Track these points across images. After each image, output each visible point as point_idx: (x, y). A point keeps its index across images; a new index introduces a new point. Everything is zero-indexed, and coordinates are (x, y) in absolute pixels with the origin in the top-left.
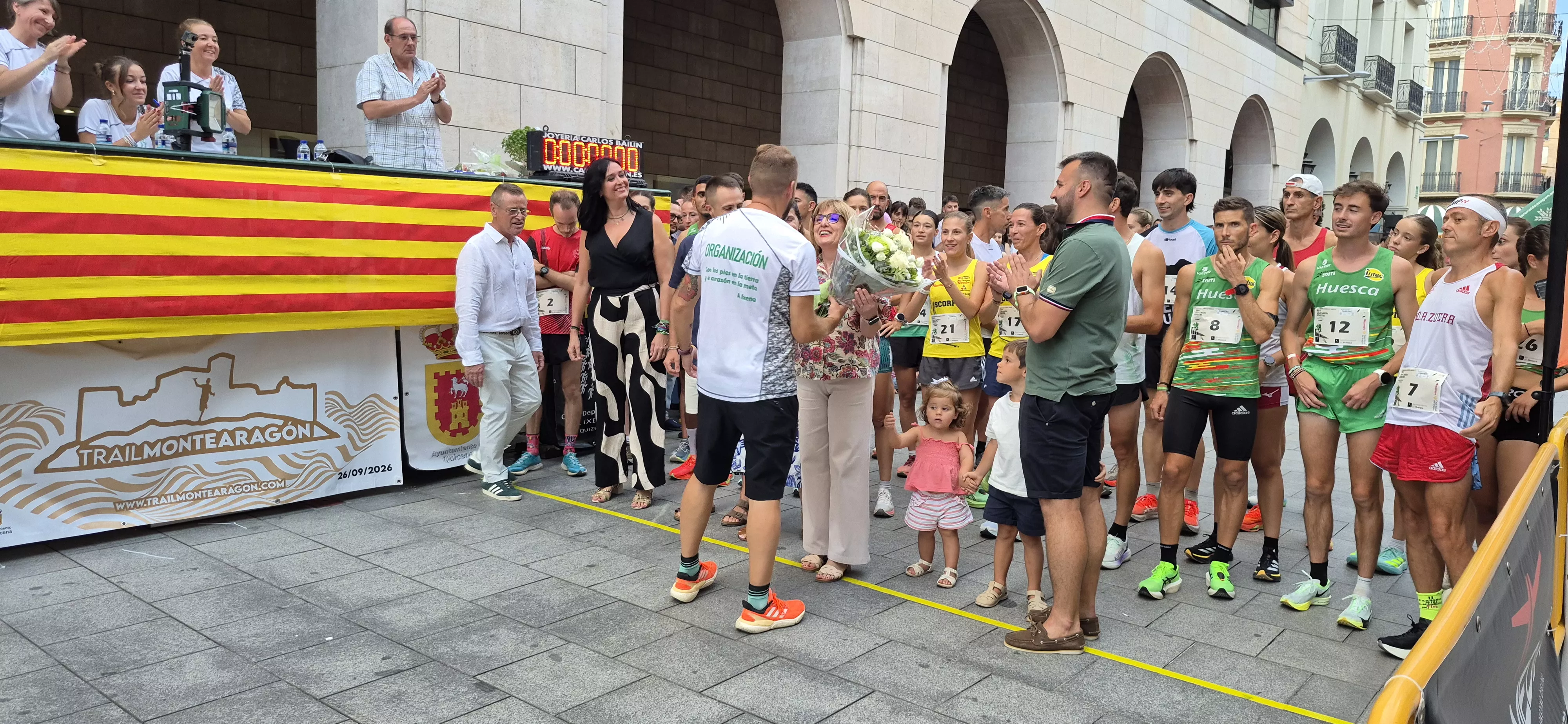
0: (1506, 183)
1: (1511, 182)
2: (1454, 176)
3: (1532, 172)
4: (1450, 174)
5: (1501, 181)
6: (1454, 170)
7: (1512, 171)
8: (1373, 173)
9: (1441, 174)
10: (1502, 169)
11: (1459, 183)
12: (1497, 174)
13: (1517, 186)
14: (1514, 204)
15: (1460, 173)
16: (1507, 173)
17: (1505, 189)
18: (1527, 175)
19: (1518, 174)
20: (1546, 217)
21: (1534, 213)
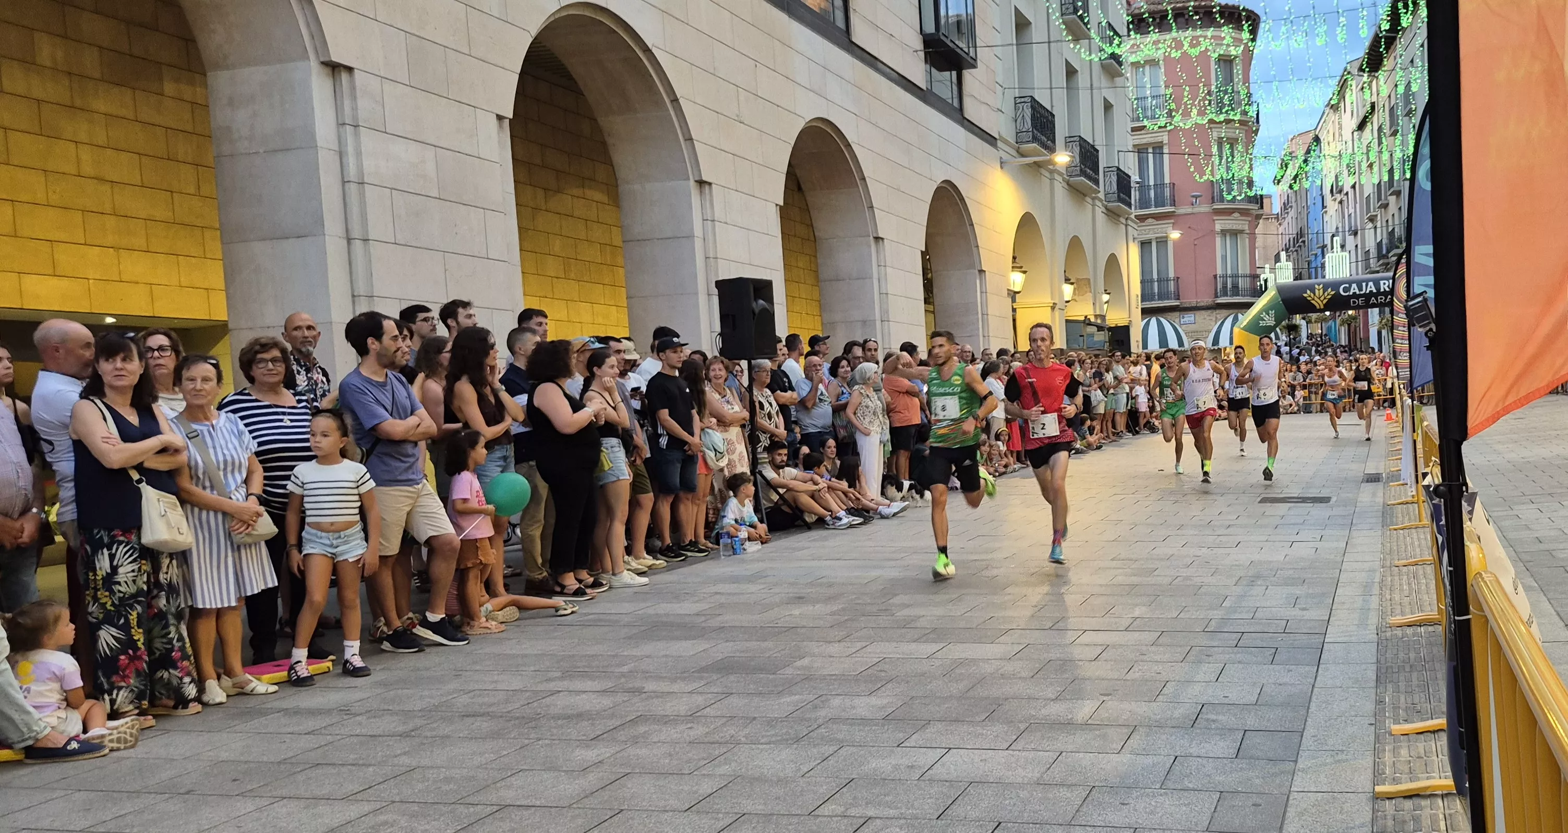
0: (1225, 287)
1: (1229, 286)
2: (1172, 283)
3: (1248, 273)
4: (1167, 280)
5: (1219, 286)
6: (1171, 275)
7: (1229, 272)
8: (1089, 278)
9: (1158, 281)
10: (1219, 272)
11: (1178, 287)
12: (1215, 276)
13: (1236, 290)
14: (1236, 311)
15: (1178, 278)
16: (1225, 277)
17: (1225, 294)
18: (1245, 276)
19: (1235, 276)
20: (1269, 321)
21: (1258, 318)
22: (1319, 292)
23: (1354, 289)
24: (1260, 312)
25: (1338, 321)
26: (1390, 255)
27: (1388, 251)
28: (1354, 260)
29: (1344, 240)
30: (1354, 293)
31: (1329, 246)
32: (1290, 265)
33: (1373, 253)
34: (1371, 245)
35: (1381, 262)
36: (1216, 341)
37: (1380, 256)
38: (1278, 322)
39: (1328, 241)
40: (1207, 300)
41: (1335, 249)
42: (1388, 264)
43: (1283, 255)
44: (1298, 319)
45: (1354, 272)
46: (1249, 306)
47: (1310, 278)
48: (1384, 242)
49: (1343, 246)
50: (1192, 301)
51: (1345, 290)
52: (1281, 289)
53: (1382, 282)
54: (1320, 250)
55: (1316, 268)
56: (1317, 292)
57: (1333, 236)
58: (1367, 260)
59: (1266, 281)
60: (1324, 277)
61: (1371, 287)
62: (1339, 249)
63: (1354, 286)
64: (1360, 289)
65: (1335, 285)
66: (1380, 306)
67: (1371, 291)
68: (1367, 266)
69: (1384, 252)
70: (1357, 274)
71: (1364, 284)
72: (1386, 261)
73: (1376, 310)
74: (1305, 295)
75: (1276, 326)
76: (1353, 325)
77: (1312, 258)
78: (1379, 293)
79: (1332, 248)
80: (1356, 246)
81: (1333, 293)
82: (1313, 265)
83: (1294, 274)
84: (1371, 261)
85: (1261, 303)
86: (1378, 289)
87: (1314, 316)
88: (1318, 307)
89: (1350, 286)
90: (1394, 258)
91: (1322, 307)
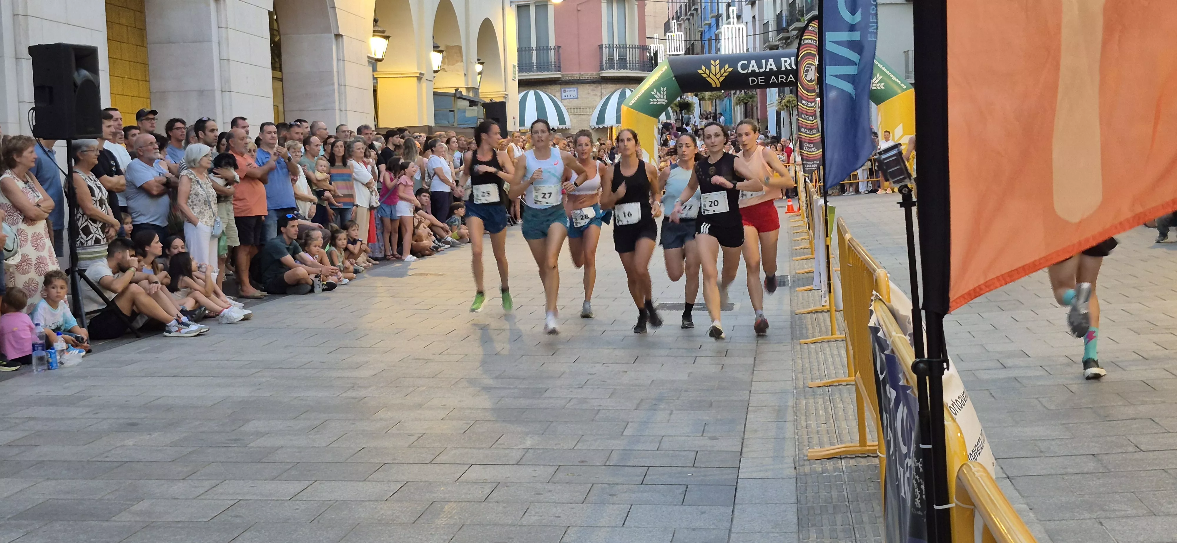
0: (611, 59)
1: (616, 57)
2: (553, 51)
3: (637, 43)
4: (548, 49)
5: (605, 58)
6: (552, 43)
7: (616, 43)
8: (460, 48)
9: (538, 49)
10: (605, 42)
11: (559, 59)
12: (601, 47)
13: (623, 63)
14: (623, 86)
15: (559, 47)
16: (611, 47)
17: (612, 67)
18: (633, 47)
19: (623, 47)
20: (661, 99)
21: (648, 95)
22: (715, 67)
23: (753, 66)
24: (651, 89)
25: (733, 100)
26: (791, 28)
27: (789, 24)
28: (751, 32)
29: (740, 10)
30: (753, 71)
31: (724, 16)
32: (681, 35)
33: (772, 26)
34: (770, 16)
35: (781, 36)
36: (601, 119)
37: (780, 30)
38: (670, 99)
39: (722, 10)
40: (590, 73)
41: (731, 20)
42: (788, 38)
43: (674, 23)
44: (690, 98)
45: (751, 46)
46: (638, 80)
47: (703, 53)
48: (784, 13)
49: (739, 17)
50: (575, 74)
51: (744, 67)
52: (673, 63)
53: (783, 60)
54: (714, 19)
55: (710, 40)
56: (713, 68)
57: (729, 5)
58: (766, 33)
59: (656, 54)
60: (718, 50)
61: (771, 65)
62: (736, 19)
63: (753, 62)
64: (760, 67)
65: (732, 60)
66: (780, 86)
67: (771, 70)
68: (766, 40)
69: (784, 25)
70: (755, 48)
71: (764, 61)
72: (786, 35)
73: (775, 90)
74: (700, 71)
75: (667, 105)
76: (750, 103)
77: (706, 28)
78: (779, 72)
79: (728, 17)
80: (754, 17)
81: (730, 70)
82: (707, 36)
83: (686, 45)
84: (770, 34)
85: (652, 78)
86: (778, 66)
87: (707, 94)
88: (714, 85)
89: (749, 63)
90: (795, 32)
91: (718, 85)
